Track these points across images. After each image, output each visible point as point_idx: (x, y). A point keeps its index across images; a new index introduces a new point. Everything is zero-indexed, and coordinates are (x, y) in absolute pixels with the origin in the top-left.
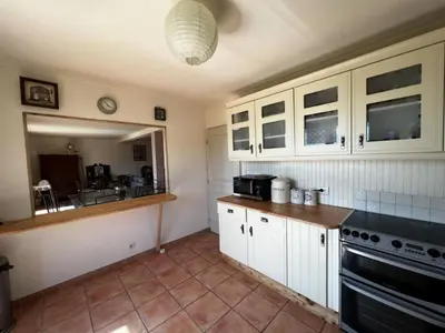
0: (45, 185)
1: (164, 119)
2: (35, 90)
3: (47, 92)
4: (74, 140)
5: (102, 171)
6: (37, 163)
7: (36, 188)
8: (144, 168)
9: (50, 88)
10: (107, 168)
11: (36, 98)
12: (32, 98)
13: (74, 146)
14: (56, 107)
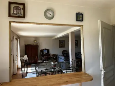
0: (26, 57)
1: (82, 20)
2: (15, 9)
3: (20, 9)
4: (36, 38)
5: (46, 52)
6: (24, 48)
7: (23, 58)
8: (64, 51)
9: (21, 7)
10: (48, 51)
11: (15, 12)
12: (13, 13)
13: (36, 41)
14: (24, 17)
